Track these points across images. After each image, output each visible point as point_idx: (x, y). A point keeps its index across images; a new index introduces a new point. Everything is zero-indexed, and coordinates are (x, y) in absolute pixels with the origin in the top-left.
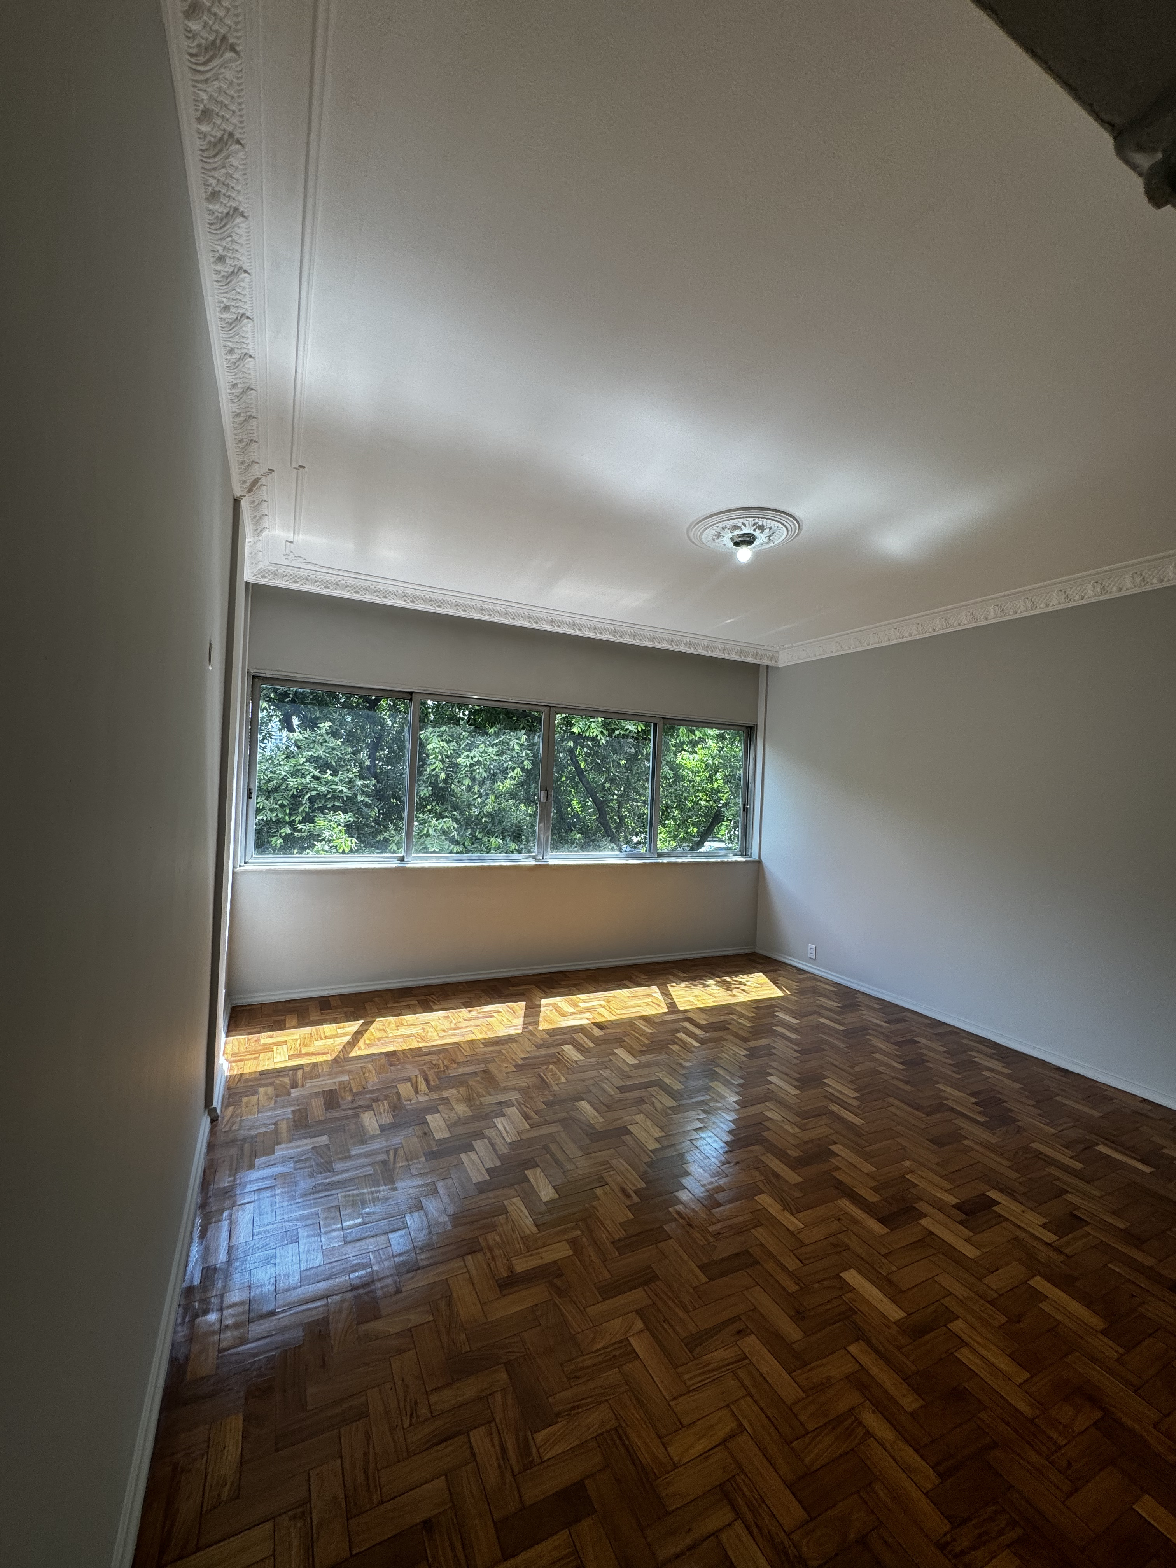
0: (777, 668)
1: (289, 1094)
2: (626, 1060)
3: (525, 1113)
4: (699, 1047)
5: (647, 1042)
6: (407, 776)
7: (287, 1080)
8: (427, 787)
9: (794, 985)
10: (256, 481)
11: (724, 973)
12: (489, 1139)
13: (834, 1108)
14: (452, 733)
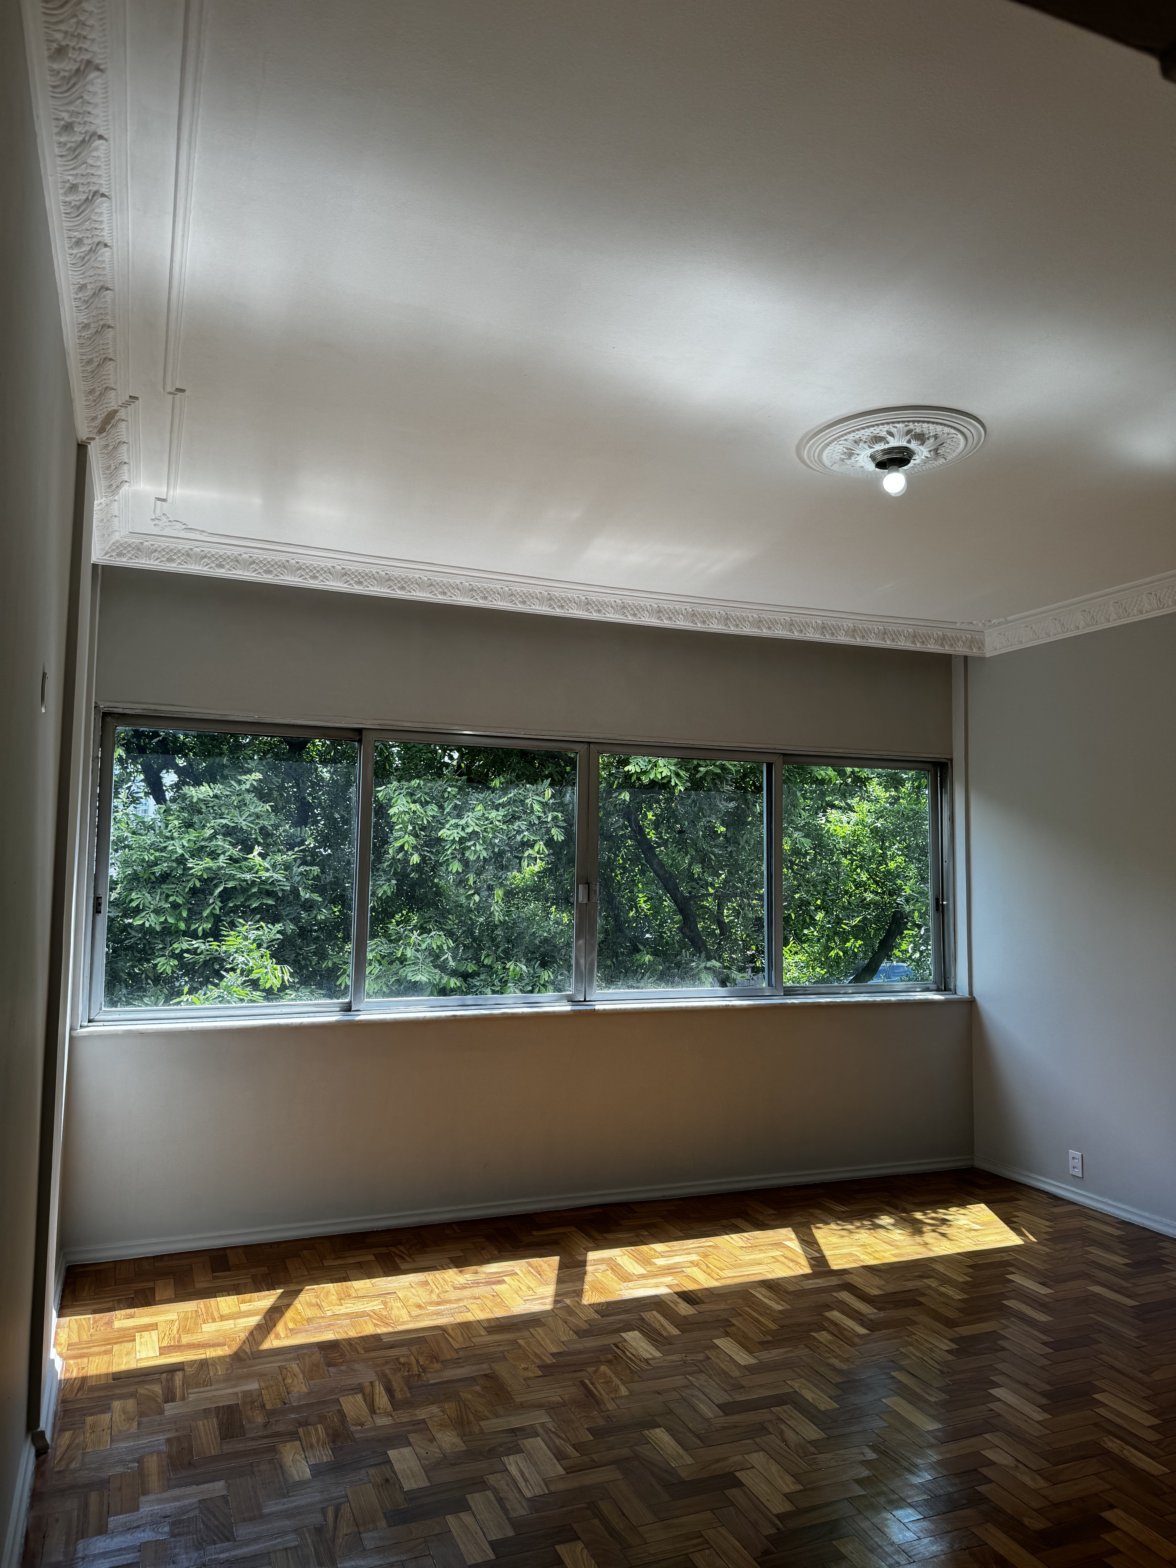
0: (982, 659)
1: (161, 1412)
2: (735, 1357)
3: (557, 1447)
4: (866, 1335)
5: (773, 1326)
6: (355, 866)
7: (157, 1389)
8: (389, 880)
9: (1043, 1225)
10: (112, 415)
11: (915, 1204)
12: (496, 1491)
13: (1112, 1445)
14: (431, 789)
